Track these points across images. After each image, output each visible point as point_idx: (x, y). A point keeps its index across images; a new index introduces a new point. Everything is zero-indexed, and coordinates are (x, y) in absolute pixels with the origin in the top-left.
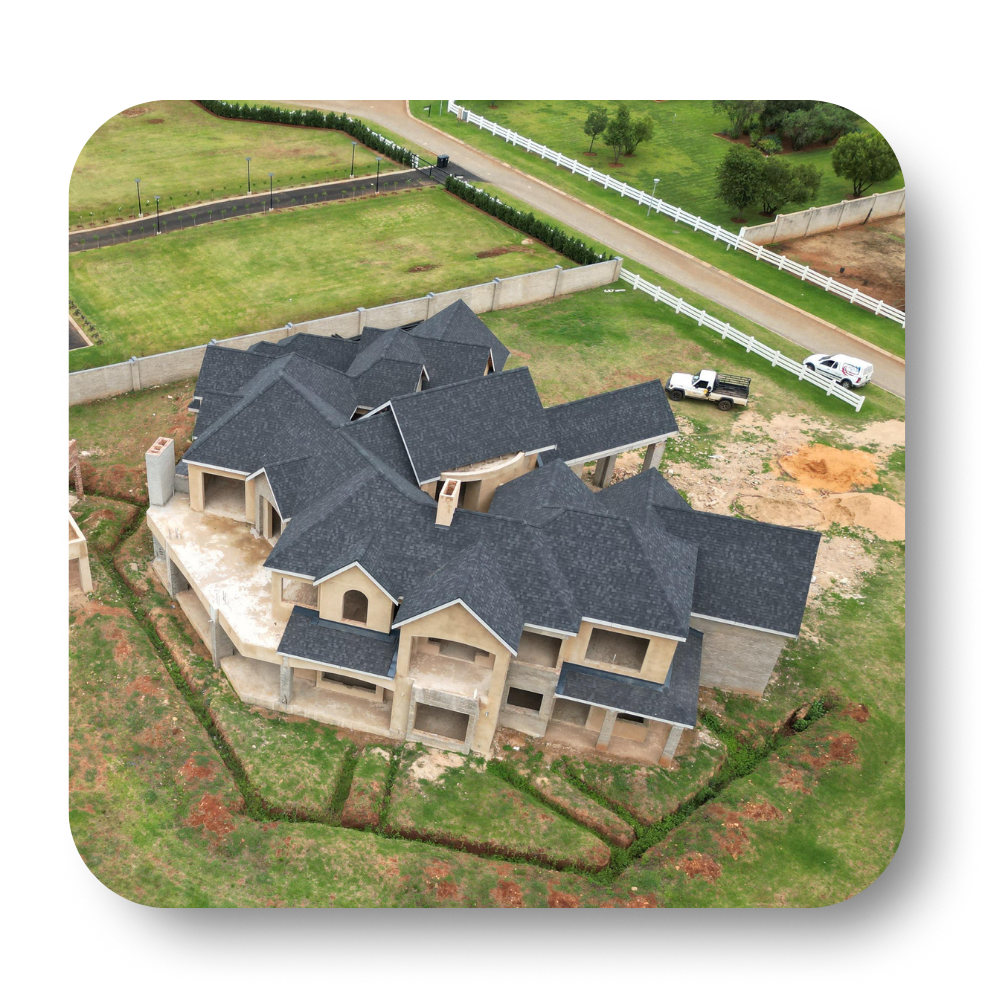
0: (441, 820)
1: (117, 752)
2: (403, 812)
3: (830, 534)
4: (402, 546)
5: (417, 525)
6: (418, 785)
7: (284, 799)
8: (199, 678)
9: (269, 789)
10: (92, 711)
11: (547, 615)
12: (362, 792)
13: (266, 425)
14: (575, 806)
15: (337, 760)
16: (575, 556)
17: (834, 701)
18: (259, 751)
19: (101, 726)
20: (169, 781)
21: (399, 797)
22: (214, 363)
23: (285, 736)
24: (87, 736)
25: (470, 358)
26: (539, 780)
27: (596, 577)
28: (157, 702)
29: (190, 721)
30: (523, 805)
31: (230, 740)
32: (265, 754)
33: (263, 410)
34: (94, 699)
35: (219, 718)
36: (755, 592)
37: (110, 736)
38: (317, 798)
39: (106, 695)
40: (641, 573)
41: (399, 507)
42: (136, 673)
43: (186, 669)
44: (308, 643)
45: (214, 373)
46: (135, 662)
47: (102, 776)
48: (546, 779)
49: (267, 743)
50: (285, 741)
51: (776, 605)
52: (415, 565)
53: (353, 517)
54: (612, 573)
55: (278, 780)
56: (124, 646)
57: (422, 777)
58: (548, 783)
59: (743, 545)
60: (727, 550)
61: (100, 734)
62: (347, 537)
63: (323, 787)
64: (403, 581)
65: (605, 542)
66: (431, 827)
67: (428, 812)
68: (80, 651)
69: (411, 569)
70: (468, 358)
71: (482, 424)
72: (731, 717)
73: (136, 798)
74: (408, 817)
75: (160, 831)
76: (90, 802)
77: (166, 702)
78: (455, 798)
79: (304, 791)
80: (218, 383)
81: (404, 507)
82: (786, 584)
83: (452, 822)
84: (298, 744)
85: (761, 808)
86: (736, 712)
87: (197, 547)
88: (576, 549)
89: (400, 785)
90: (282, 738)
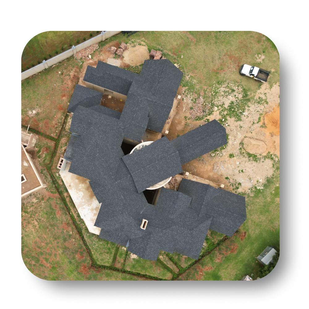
0: (136, 268)
1: (60, 248)
2: (128, 267)
3: (265, 157)
4: (131, 229)
5: (135, 226)
6: (132, 260)
7: (101, 263)
8: (79, 222)
9: (97, 259)
10: (53, 234)
11: (166, 249)
12: (119, 263)
13: (94, 168)
14: (167, 264)
15: (114, 251)
16: (176, 236)
17: (239, 230)
18: (95, 247)
19: (56, 239)
20: (74, 258)
21: (128, 263)
22: (75, 122)
23: (101, 243)
24: (53, 242)
25: (165, 110)
26: (160, 257)
27: (180, 241)
28: (69, 233)
29: (78, 239)
30: (155, 266)
31: (88, 244)
32: (96, 249)
33: (93, 164)
34: (53, 229)
35: (85, 237)
36: (224, 227)
37: (58, 242)
38: (109, 263)
39: (56, 228)
40: (192, 243)
41: (131, 221)
42: (63, 221)
43: (76, 217)
44: (106, 236)
45: (76, 125)
46: (62, 217)
47: (58, 255)
48: (162, 257)
49: (97, 245)
50: (101, 245)
51: (228, 230)
52: (134, 234)
53: (118, 221)
54: (185, 241)
55: (100, 258)
56: (58, 212)
57: (133, 258)
58: (162, 258)
59: (225, 217)
60: (220, 218)
61: (56, 242)
62: (116, 225)
63: (110, 260)
64: (131, 236)
65: (185, 235)
66: (134, 271)
67: (133, 266)
68: (47, 211)
69: (133, 234)
70: (164, 110)
71: (160, 173)
72: (211, 236)
73: (67, 262)
74: (129, 268)
75: (73, 272)
76: (56, 264)
77: (71, 233)
78: (140, 262)
79: (105, 262)
80: (77, 129)
81: (132, 222)
82: (233, 227)
83: (139, 269)
84: (104, 246)
85: (208, 268)
86: (213, 235)
87: (75, 190)
88: (177, 235)
89: (128, 259)
90: (101, 244)
